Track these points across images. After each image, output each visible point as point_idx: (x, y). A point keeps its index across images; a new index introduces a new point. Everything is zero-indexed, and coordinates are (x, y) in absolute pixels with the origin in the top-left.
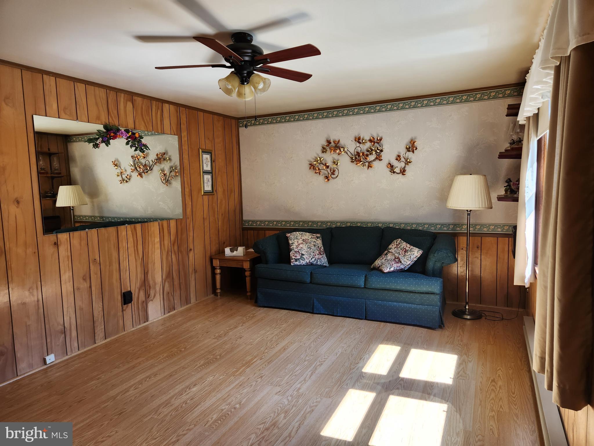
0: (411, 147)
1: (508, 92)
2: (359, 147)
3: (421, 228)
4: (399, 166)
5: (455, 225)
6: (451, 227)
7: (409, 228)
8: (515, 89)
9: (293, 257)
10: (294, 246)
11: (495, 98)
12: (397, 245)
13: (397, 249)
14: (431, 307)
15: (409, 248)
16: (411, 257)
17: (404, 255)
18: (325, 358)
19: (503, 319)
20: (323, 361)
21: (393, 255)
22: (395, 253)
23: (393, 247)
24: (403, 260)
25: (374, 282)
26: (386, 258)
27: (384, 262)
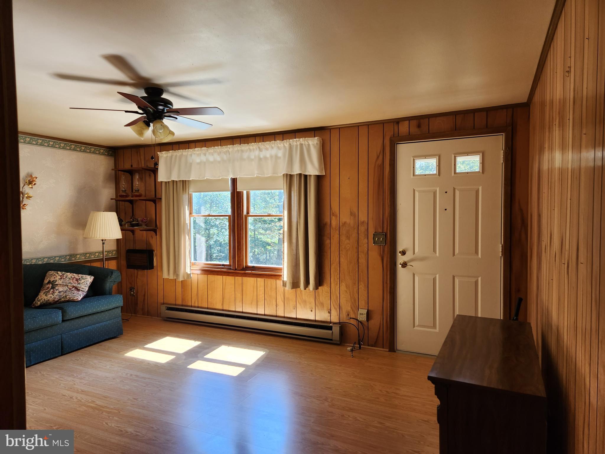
0: (30, 182)
1: (102, 151)
3: (52, 261)
5: (71, 256)
6: (68, 257)
7: (40, 263)
8: (106, 150)
11: (94, 153)
12: (61, 276)
13: (65, 280)
14: (116, 319)
15: (78, 277)
16: (87, 284)
17: (78, 284)
18: (127, 374)
19: (126, 320)
20: (131, 375)
21: (65, 286)
22: (65, 284)
23: (57, 279)
24: (80, 288)
25: (72, 312)
26: (58, 291)
27: (61, 294)
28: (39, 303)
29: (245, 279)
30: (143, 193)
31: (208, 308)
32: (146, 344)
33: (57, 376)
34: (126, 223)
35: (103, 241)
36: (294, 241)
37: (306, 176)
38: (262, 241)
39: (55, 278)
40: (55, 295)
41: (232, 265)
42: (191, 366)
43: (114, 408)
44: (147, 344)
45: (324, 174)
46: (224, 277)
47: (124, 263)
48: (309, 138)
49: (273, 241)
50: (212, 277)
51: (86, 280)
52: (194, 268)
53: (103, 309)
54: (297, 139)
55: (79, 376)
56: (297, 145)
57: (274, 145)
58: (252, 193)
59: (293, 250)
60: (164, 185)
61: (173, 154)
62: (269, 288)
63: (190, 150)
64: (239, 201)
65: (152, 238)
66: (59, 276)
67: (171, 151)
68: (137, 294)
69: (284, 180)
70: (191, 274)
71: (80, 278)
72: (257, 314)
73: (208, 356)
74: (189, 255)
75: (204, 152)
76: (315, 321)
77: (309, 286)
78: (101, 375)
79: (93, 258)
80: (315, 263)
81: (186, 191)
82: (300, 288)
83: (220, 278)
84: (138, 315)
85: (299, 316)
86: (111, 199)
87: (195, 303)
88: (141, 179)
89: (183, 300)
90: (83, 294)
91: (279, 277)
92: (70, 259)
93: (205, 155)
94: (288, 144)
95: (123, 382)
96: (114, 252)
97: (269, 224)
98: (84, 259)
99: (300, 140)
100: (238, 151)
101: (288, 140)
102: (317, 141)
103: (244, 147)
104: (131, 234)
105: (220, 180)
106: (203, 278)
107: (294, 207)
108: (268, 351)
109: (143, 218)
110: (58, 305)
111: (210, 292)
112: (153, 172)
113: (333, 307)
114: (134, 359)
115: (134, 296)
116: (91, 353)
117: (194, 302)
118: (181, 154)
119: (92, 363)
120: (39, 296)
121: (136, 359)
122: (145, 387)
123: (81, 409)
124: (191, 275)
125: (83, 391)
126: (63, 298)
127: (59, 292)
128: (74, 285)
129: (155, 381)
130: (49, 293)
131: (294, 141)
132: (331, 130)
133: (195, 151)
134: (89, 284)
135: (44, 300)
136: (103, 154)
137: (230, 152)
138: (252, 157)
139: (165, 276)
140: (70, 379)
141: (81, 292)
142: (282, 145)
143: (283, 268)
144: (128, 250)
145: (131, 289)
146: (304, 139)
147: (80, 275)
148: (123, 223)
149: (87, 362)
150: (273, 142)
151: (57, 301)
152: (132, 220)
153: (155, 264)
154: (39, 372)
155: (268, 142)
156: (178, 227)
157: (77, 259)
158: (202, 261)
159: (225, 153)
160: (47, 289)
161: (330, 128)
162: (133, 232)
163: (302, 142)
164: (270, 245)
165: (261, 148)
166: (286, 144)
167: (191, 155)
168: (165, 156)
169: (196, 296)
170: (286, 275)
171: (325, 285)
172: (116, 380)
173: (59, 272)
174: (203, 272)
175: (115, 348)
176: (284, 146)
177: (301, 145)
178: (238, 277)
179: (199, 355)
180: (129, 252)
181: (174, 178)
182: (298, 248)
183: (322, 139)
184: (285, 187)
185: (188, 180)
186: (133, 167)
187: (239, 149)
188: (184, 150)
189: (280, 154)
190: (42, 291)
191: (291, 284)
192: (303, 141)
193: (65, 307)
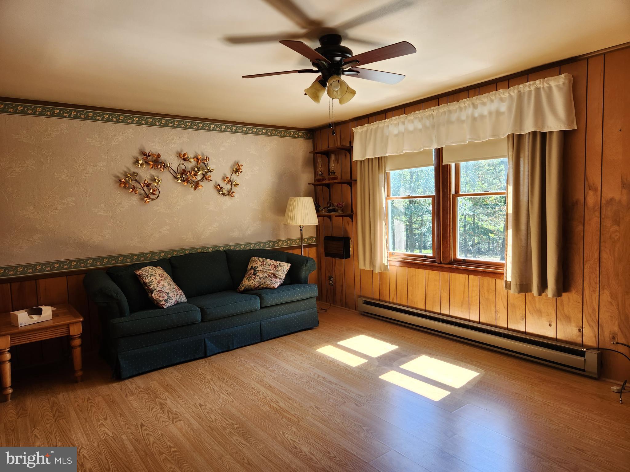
0: (237, 170)
1: (300, 134)
2: (183, 164)
3: (258, 247)
4: (226, 187)
5: (274, 242)
6: (271, 244)
7: (248, 248)
8: (304, 132)
9: (161, 299)
10: (154, 285)
12: (261, 262)
13: (265, 267)
14: (312, 309)
15: (276, 264)
16: (284, 271)
17: (276, 271)
18: (315, 374)
19: (325, 310)
20: (319, 376)
21: (265, 272)
22: (265, 270)
23: (258, 265)
24: (278, 275)
25: (270, 299)
26: (258, 277)
27: (261, 280)
28: (243, 288)
29: (453, 275)
30: (339, 176)
31: (408, 307)
32: (339, 340)
33: (252, 365)
34: (324, 209)
35: (301, 227)
36: (523, 227)
37: (544, 135)
38: (483, 229)
39: (256, 264)
40: (255, 281)
41: (437, 257)
42: (383, 377)
43: (294, 415)
44: (341, 341)
45: (576, 128)
46: (427, 271)
47: (322, 250)
48: (550, 78)
49: (496, 228)
50: (412, 271)
51: (283, 267)
52: (393, 258)
53: (298, 298)
54: (531, 83)
55: (271, 368)
56: (530, 92)
57: (495, 96)
58: (462, 164)
59: (521, 240)
60: (359, 164)
61: (368, 128)
62: (486, 289)
63: (386, 120)
64: (446, 177)
65: (348, 225)
66: (260, 262)
67: (366, 125)
68: (335, 284)
69: (508, 143)
70: (388, 265)
71: (278, 265)
72: (469, 320)
73: (403, 367)
74: (386, 243)
75: (402, 120)
76: (556, 340)
77: (546, 291)
78: (290, 370)
79: (294, 245)
80: (557, 258)
81: (382, 168)
82: (532, 292)
83: (421, 271)
84: (337, 306)
85: (529, 330)
86: (309, 184)
87: (393, 299)
88: (337, 160)
89: (381, 294)
90: (280, 281)
91: (499, 275)
92: (273, 246)
93: (403, 123)
94: (516, 91)
95: (310, 383)
96: (314, 239)
97: (493, 208)
98: (286, 246)
99: (535, 83)
100: (445, 112)
101: (516, 86)
102: (563, 80)
103: (453, 106)
104: (329, 220)
105: (421, 152)
106: (402, 271)
107: (524, 179)
108: (483, 372)
109: (339, 203)
110: (257, 292)
111: (410, 288)
112: (348, 151)
113: (588, 324)
114: (324, 357)
115: (333, 285)
116: (287, 343)
117: (392, 297)
118: (377, 126)
119: (285, 355)
120: (243, 281)
121: (326, 357)
122: (330, 394)
123: (264, 409)
124: (388, 267)
125: (270, 387)
126: (262, 284)
127: (260, 278)
128: (273, 272)
129: (342, 389)
130: (251, 278)
131: (526, 85)
132: (589, 60)
133: (392, 120)
134: (286, 272)
135: (247, 285)
136: (301, 137)
137: (434, 115)
138: (463, 117)
139: (361, 266)
140: (262, 369)
141: (279, 279)
142: (507, 95)
143: (505, 264)
144: (326, 237)
145: (330, 278)
146: (542, 81)
147: (278, 262)
148: (320, 209)
149: (280, 352)
150: (494, 92)
151: (258, 287)
152: (328, 205)
153: (351, 253)
154: (238, 357)
155: (486, 94)
156: (374, 212)
157: (280, 245)
158: (402, 251)
159: (427, 118)
160: (250, 275)
161: (585, 58)
162: (330, 217)
163: (539, 86)
164: (493, 233)
165: (476, 103)
166: (514, 92)
167: (388, 126)
168: (360, 131)
169: (395, 291)
170: (509, 274)
171: (574, 291)
172: (303, 380)
173: (260, 259)
174: (402, 264)
175: (308, 341)
176: (510, 96)
177: (538, 90)
178: (444, 273)
179: (394, 364)
180: (327, 239)
181: (370, 155)
182: (529, 237)
183: (572, 76)
184: (510, 153)
185: (385, 157)
186: (330, 147)
187: (445, 110)
188: (380, 121)
189: (504, 108)
190: (246, 276)
191: (518, 286)
192: (540, 84)
193: (263, 294)
